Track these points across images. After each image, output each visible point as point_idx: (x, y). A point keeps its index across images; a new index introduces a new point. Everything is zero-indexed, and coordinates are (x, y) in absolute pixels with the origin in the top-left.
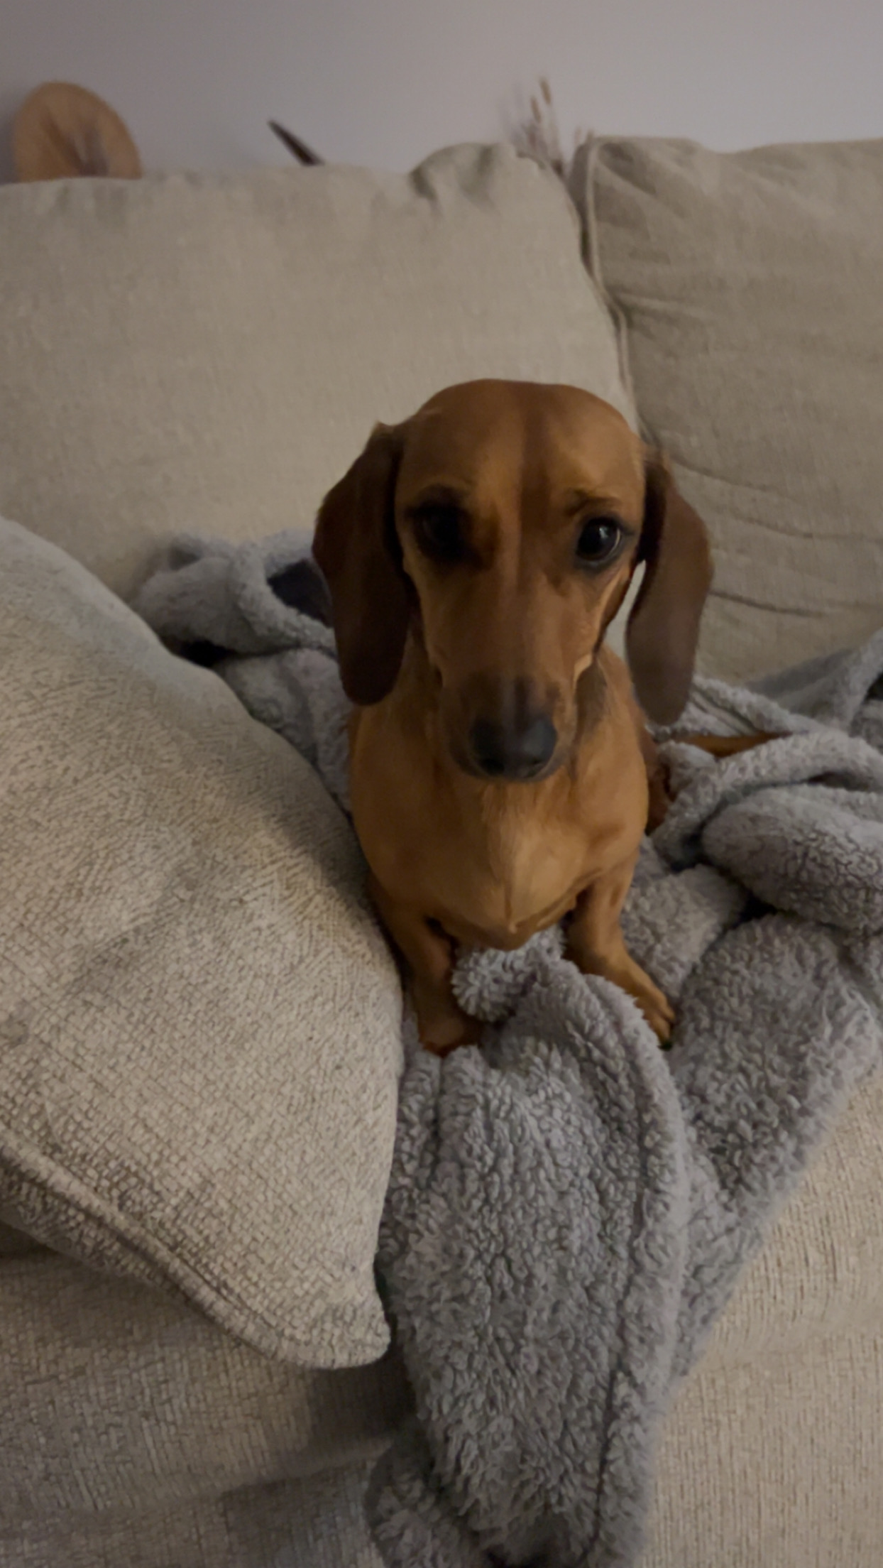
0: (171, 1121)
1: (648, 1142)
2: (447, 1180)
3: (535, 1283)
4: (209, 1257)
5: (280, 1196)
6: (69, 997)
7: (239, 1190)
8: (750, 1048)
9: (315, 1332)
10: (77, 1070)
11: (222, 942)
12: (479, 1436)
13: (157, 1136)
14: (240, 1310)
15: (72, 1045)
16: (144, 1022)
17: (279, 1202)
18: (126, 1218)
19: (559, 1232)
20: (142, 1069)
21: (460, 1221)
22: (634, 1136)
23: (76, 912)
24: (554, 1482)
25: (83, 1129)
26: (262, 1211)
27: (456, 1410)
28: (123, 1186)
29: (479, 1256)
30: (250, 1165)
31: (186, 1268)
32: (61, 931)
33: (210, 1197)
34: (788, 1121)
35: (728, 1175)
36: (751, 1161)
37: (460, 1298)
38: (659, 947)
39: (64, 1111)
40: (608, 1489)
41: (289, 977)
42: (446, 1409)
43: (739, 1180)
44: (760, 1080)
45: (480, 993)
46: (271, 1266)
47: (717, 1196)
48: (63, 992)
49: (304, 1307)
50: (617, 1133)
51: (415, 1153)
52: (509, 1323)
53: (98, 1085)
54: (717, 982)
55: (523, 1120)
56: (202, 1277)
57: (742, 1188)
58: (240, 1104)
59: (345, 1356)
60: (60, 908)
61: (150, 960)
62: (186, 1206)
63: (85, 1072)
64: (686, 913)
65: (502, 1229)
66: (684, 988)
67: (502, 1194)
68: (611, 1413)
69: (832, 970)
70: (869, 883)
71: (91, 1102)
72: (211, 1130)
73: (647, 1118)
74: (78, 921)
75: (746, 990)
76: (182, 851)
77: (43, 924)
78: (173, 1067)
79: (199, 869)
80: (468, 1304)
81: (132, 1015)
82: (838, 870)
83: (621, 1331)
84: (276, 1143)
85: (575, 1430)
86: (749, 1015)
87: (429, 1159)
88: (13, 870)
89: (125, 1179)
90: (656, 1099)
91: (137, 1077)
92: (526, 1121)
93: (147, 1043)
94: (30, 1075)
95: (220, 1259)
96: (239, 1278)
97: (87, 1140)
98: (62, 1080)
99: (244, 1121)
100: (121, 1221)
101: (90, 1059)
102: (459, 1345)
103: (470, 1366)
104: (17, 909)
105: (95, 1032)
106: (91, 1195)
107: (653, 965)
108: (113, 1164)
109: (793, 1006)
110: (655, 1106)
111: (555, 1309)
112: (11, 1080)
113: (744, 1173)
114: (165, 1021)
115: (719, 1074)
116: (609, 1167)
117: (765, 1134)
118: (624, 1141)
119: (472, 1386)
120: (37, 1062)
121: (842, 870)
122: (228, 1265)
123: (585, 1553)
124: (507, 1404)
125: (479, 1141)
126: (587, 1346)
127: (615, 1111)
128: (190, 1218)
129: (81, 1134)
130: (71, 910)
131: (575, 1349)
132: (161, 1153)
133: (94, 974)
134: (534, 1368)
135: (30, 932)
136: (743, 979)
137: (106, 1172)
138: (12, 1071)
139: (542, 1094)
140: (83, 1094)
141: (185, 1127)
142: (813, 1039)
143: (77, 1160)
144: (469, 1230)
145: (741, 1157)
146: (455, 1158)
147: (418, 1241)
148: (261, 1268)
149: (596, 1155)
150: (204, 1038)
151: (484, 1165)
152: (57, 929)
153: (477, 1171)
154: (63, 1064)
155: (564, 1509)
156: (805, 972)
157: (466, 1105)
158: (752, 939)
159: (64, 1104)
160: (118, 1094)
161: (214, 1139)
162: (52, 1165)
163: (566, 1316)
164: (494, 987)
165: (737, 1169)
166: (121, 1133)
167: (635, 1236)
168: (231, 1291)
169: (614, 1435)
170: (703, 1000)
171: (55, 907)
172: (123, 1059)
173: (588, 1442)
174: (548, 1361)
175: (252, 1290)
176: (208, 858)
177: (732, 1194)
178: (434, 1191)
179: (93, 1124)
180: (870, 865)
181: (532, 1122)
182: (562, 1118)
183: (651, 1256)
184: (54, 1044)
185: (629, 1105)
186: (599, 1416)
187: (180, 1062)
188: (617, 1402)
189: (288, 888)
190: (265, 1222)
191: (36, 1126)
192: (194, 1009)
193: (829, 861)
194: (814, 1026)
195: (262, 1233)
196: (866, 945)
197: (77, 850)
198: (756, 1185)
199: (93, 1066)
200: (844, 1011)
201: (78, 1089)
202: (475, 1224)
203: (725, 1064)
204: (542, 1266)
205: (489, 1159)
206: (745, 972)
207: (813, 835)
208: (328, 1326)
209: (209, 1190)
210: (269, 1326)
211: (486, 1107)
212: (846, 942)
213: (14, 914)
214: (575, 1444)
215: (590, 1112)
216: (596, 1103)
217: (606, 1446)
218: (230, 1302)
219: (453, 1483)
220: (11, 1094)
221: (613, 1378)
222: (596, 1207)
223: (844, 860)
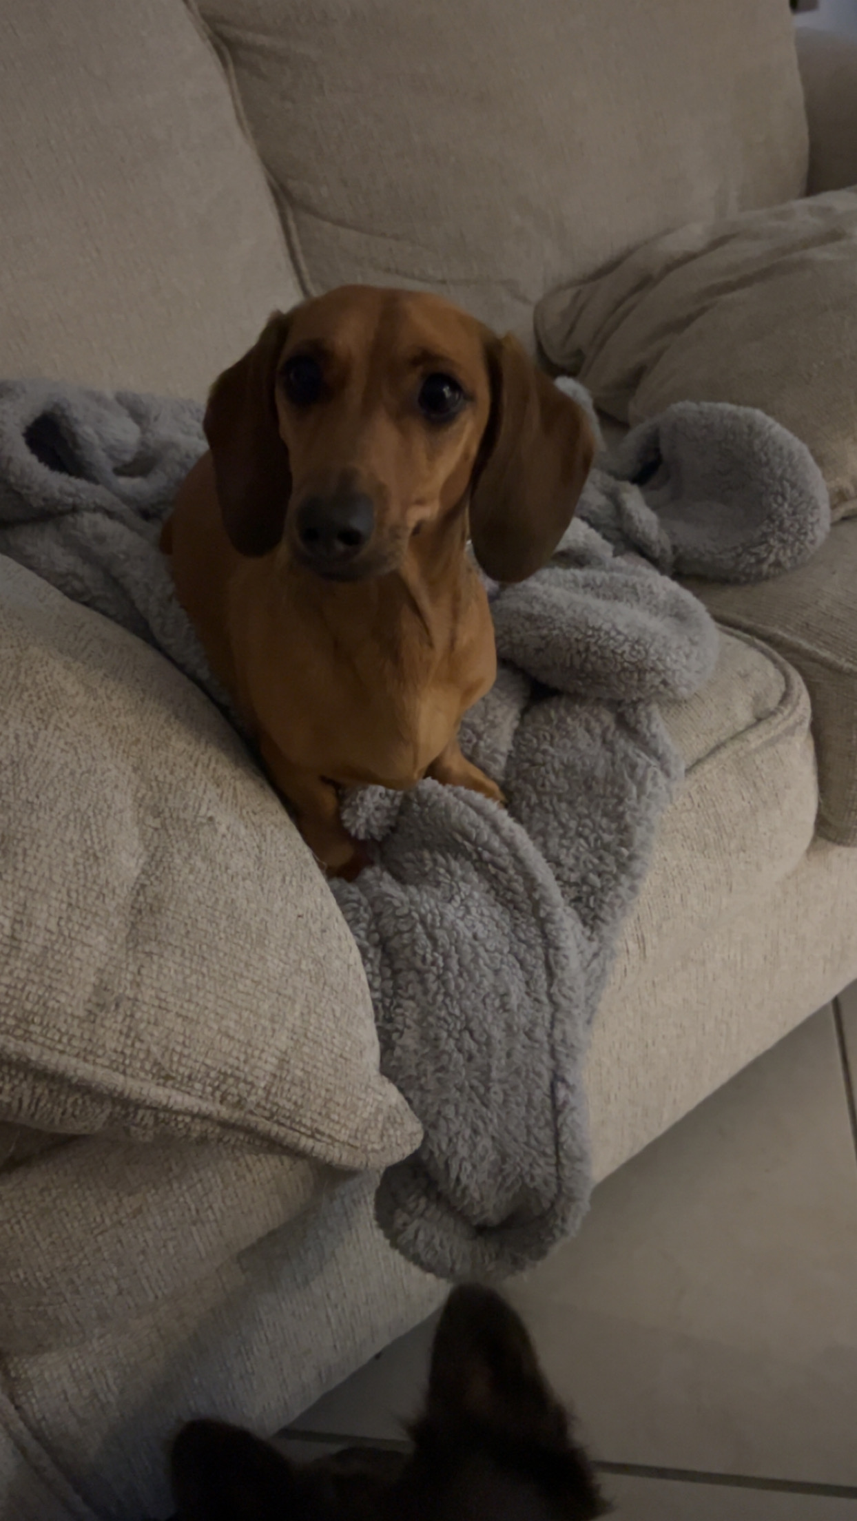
0: (244, 1025)
1: (542, 914)
2: (410, 986)
3: (493, 1041)
4: (300, 1115)
5: (332, 1051)
6: (131, 953)
7: (306, 1058)
8: (580, 816)
9: (385, 1139)
10: (164, 1012)
11: (209, 859)
12: (471, 1157)
13: (239, 1041)
14: (332, 1144)
15: (153, 993)
16: (195, 954)
17: (333, 1056)
18: (227, 1109)
19: (501, 1000)
20: (210, 992)
21: (430, 1013)
22: (530, 911)
23: (102, 876)
24: (527, 1168)
25: (184, 1056)
26: (325, 1068)
27: (451, 1145)
28: (224, 1087)
29: (450, 1035)
30: (306, 1036)
31: (283, 1129)
32: (101, 898)
33: (288, 1071)
34: (623, 867)
35: (586, 915)
36: (602, 901)
37: (442, 1069)
38: (482, 744)
39: (167, 1048)
40: (564, 1161)
41: (261, 869)
42: (444, 1147)
43: (596, 917)
44: (596, 840)
45: (368, 821)
46: (345, 1105)
47: (583, 933)
48: (124, 950)
49: (373, 1125)
50: (516, 911)
51: (377, 971)
52: (477, 1074)
53: (185, 1018)
54: (533, 763)
55: (453, 924)
56: (299, 1132)
57: (599, 922)
58: (283, 992)
59: (409, 1147)
60: (90, 878)
61: (171, 898)
62: (272, 1084)
63: (171, 1011)
64: (494, 709)
65: (462, 1011)
66: (507, 773)
67: (457, 986)
68: (557, 1110)
69: (614, 734)
70: (640, 666)
71: (184, 1034)
72: (272, 1021)
73: (536, 896)
74: (107, 882)
75: (557, 765)
76: (129, 782)
77: (85, 898)
78: (229, 982)
79: (150, 794)
80: (447, 1071)
81: (184, 951)
82: (616, 660)
83: (553, 1053)
84: (315, 1012)
85: (535, 1131)
86: (567, 787)
87: (388, 973)
88: (39, 856)
89: (224, 1082)
90: (540, 880)
91: (209, 1001)
92: (457, 925)
93: (204, 970)
94: (130, 1029)
95: (309, 1114)
96: (327, 1121)
97: (190, 1063)
98: (156, 1024)
99: (289, 1003)
100: (225, 1112)
101: (171, 999)
102: (447, 1101)
103: (457, 1113)
104: (59, 891)
105: (165, 976)
106: (200, 1102)
107: (481, 759)
108: (213, 1074)
109: (599, 773)
110: (540, 885)
111: (509, 1055)
112: (115, 1038)
113: (598, 911)
114: (208, 946)
115: (565, 842)
116: (520, 940)
117: (608, 880)
118: (523, 917)
119: (461, 1126)
120: (132, 1016)
121: (619, 658)
122: (316, 1116)
123: (553, 1204)
124: (486, 1130)
125: (429, 950)
126: (534, 1072)
127: (509, 895)
128: (279, 1093)
129: (184, 1061)
130: (98, 875)
131: (527, 1077)
132: (246, 1053)
133: (139, 927)
134: (500, 1098)
135: (79, 907)
136: (553, 757)
137: (208, 1081)
138: (114, 1031)
139: (457, 898)
140: (176, 1029)
141: (255, 1026)
142: (626, 800)
143: (186, 1080)
144: (439, 1018)
145: (595, 900)
146: (412, 967)
147: (401, 1036)
148: (338, 1109)
149: (508, 933)
150: (239, 948)
151: (438, 967)
152: (97, 898)
153: (434, 974)
154: (152, 1012)
155: (535, 1184)
156: (594, 740)
157: (406, 923)
158: (549, 721)
159: (164, 1042)
160: (202, 1019)
161: (277, 1027)
162: (167, 1091)
163: (518, 1057)
164: (378, 814)
165: (593, 910)
166: (213, 1049)
167: (550, 985)
168: (323, 1134)
169: (562, 1125)
170: (525, 780)
171: (86, 878)
172: (194, 991)
173: (545, 1135)
174: (510, 1092)
175: (337, 1127)
176: (151, 780)
177: (592, 929)
178: (402, 997)
179: (191, 1050)
180: (639, 652)
181: (460, 924)
182: (477, 912)
183: (564, 996)
184: (140, 997)
185: (521, 889)
186: (549, 1115)
187: (231, 976)
188: (560, 1103)
189: (218, 786)
190: (330, 1075)
191: (148, 1066)
192: (222, 927)
193: (608, 654)
194: (622, 787)
195: (331, 1084)
196: (635, 710)
197: (72, 817)
198: (609, 919)
199: (175, 1004)
200: (639, 772)
201: (171, 1027)
202: (443, 1013)
203: (565, 833)
204: (495, 1028)
205: (441, 963)
206: (551, 750)
207: (590, 633)
208: (391, 1132)
209: (286, 1067)
210: (356, 1148)
211: (423, 922)
212: (620, 710)
213: (60, 896)
214: (536, 1139)
215: (492, 900)
216: (493, 893)
217: (557, 1134)
218: (324, 1142)
219: (454, 1191)
220: (119, 1049)
221: (553, 1087)
222: (520, 973)
223: (619, 651)
